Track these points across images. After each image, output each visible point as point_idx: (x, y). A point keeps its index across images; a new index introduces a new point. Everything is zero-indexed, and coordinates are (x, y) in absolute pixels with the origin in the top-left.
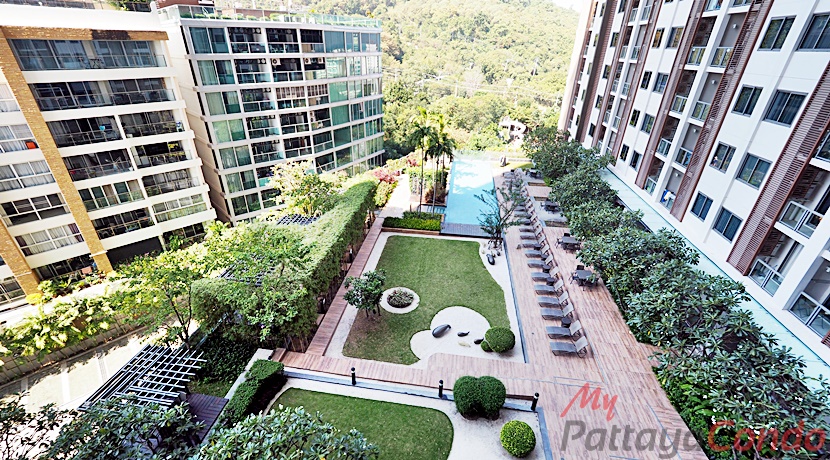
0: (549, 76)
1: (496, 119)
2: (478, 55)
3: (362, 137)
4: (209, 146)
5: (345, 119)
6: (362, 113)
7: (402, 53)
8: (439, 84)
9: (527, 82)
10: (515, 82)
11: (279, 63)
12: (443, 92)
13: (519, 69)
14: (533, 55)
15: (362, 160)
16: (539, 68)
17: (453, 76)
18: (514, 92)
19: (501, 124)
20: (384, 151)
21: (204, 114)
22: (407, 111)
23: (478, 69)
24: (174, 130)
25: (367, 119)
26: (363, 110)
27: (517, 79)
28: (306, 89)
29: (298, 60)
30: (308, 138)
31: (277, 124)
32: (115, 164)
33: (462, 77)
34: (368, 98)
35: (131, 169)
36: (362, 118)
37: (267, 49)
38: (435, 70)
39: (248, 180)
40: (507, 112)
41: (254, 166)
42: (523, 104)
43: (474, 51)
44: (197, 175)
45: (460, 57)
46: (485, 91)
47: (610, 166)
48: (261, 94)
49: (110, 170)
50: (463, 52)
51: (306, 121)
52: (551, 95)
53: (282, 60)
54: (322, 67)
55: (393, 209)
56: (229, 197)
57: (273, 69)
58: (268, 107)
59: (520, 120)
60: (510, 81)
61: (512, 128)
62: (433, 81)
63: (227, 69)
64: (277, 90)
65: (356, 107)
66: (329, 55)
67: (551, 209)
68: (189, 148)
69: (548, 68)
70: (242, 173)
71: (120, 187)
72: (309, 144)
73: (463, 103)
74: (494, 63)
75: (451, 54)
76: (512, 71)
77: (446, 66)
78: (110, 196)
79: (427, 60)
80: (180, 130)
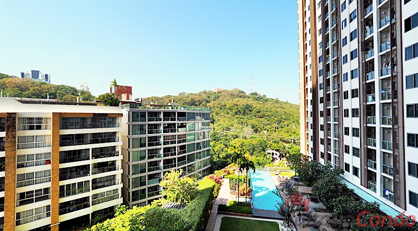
0: (285, 129)
1: (264, 150)
2: (248, 121)
3: (200, 158)
4: (128, 163)
5: (193, 149)
6: (201, 147)
7: (214, 120)
8: (232, 133)
9: (274, 132)
10: (268, 132)
11: (166, 125)
12: (235, 137)
13: (270, 126)
14: (274, 121)
15: (200, 170)
16: (278, 126)
17: (238, 130)
18: (269, 137)
19: (266, 152)
20: (210, 165)
21: (129, 147)
22: (219, 146)
23: (250, 127)
24: (114, 155)
25: (203, 150)
26: (201, 145)
27: (269, 131)
28: (177, 136)
29: (174, 124)
30: (175, 159)
31: (162, 152)
32: (81, 172)
33: (242, 130)
34: (204, 140)
35: (88, 175)
36: (201, 149)
37: (162, 120)
38: (230, 127)
39: (142, 181)
40: (268, 146)
41: (147, 173)
42: (275, 142)
43: (246, 119)
44: (119, 178)
45: (240, 122)
46: (255, 136)
47: (341, 175)
48: (156, 139)
49: (79, 175)
50: (241, 119)
51: (175, 151)
52: (288, 138)
53: (168, 124)
54: (185, 127)
55: (221, 199)
56: (131, 190)
57: (164, 128)
58: (159, 144)
59: (276, 150)
60: (266, 132)
61: (273, 154)
62: (229, 132)
63: (144, 128)
64: (164, 136)
65: (198, 144)
66: (188, 122)
67: (314, 200)
68: (119, 164)
69: (282, 126)
70: (141, 177)
71: (80, 184)
72: (175, 162)
73: (247, 142)
74: (256, 124)
75: (236, 120)
76: (266, 127)
77: (234, 125)
78: (73, 189)
79: (225, 123)
80: (117, 155)
